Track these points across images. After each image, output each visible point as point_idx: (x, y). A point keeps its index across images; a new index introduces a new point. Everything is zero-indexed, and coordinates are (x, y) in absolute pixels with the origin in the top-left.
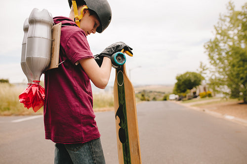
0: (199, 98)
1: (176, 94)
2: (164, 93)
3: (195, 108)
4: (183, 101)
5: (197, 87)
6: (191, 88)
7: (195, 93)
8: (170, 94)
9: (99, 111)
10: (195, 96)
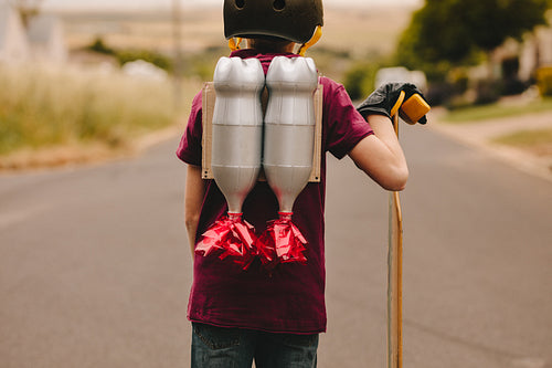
0: (531, 96)
1: (410, 68)
2: (345, 55)
3: (511, 155)
4: (452, 109)
5: (526, 36)
6: (491, 44)
7: (511, 65)
8: (383, 66)
9: (33, 165)
10: (511, 83)
